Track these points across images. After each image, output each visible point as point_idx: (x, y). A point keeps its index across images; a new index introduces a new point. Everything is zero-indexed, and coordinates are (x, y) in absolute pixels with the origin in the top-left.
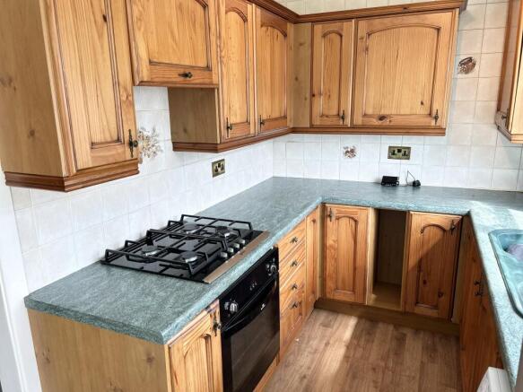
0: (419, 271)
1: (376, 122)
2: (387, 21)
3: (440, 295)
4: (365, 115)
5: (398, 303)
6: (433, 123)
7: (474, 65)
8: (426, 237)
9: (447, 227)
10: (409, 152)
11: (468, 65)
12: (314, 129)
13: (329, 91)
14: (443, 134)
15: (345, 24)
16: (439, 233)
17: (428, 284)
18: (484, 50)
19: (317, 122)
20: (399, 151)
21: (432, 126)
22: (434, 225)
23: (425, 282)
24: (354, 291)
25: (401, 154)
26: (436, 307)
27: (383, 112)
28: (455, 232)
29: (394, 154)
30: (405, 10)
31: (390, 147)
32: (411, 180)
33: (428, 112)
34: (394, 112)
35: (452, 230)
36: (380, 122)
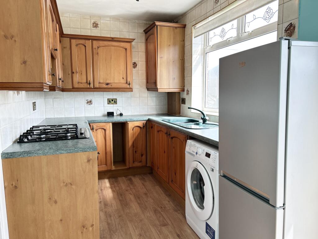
0: (133, 147)
1: (105, 86)
2: (106, 43)
3: (142, 155)
4: (100, 83)
5: (126, 166)
6: (128, 86)
7: (136, 65)
8: (134, 132)
9: (142, 126)
10: (117, 101)
11: (135, 65)
12: (74, 89)
13: (81, 72)
14: (132, 91)
15: (87, 41)
16: (139, 129)
17: (137, 152)
18: (139, 60)
19: (76, 86)
20: (112, 100)
21: (127, 88)
22: (137, 126)
23: (136, 152)
24: (106, 164)
25: (113, 102)
26: (141, 162)
27: (108, 82)
28: (145, 128)
29: (110, 102)
30: (112, 40)
31: (108, 99)
32: (119, 113)
33: (126, 82)
34: (112, 82)
35: (144, 127)
36: (107, 86)
